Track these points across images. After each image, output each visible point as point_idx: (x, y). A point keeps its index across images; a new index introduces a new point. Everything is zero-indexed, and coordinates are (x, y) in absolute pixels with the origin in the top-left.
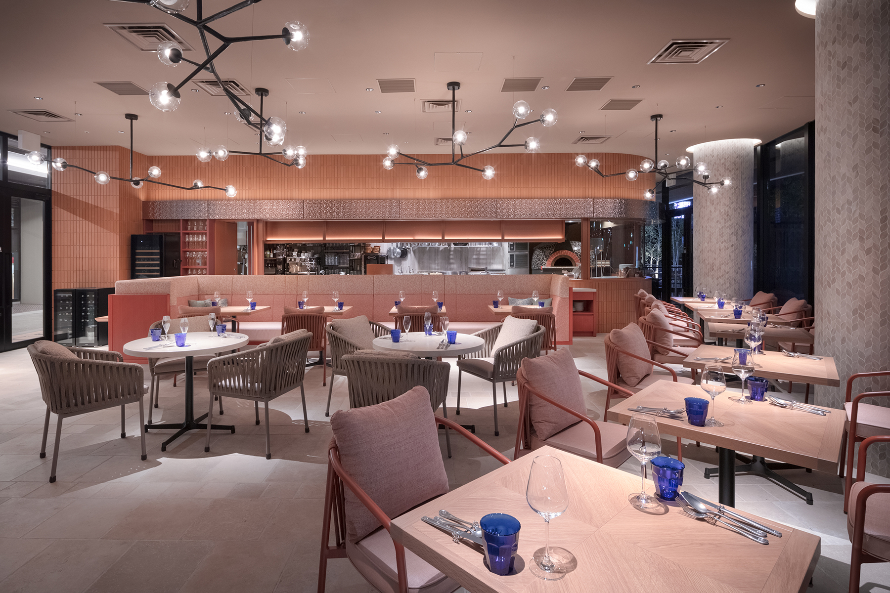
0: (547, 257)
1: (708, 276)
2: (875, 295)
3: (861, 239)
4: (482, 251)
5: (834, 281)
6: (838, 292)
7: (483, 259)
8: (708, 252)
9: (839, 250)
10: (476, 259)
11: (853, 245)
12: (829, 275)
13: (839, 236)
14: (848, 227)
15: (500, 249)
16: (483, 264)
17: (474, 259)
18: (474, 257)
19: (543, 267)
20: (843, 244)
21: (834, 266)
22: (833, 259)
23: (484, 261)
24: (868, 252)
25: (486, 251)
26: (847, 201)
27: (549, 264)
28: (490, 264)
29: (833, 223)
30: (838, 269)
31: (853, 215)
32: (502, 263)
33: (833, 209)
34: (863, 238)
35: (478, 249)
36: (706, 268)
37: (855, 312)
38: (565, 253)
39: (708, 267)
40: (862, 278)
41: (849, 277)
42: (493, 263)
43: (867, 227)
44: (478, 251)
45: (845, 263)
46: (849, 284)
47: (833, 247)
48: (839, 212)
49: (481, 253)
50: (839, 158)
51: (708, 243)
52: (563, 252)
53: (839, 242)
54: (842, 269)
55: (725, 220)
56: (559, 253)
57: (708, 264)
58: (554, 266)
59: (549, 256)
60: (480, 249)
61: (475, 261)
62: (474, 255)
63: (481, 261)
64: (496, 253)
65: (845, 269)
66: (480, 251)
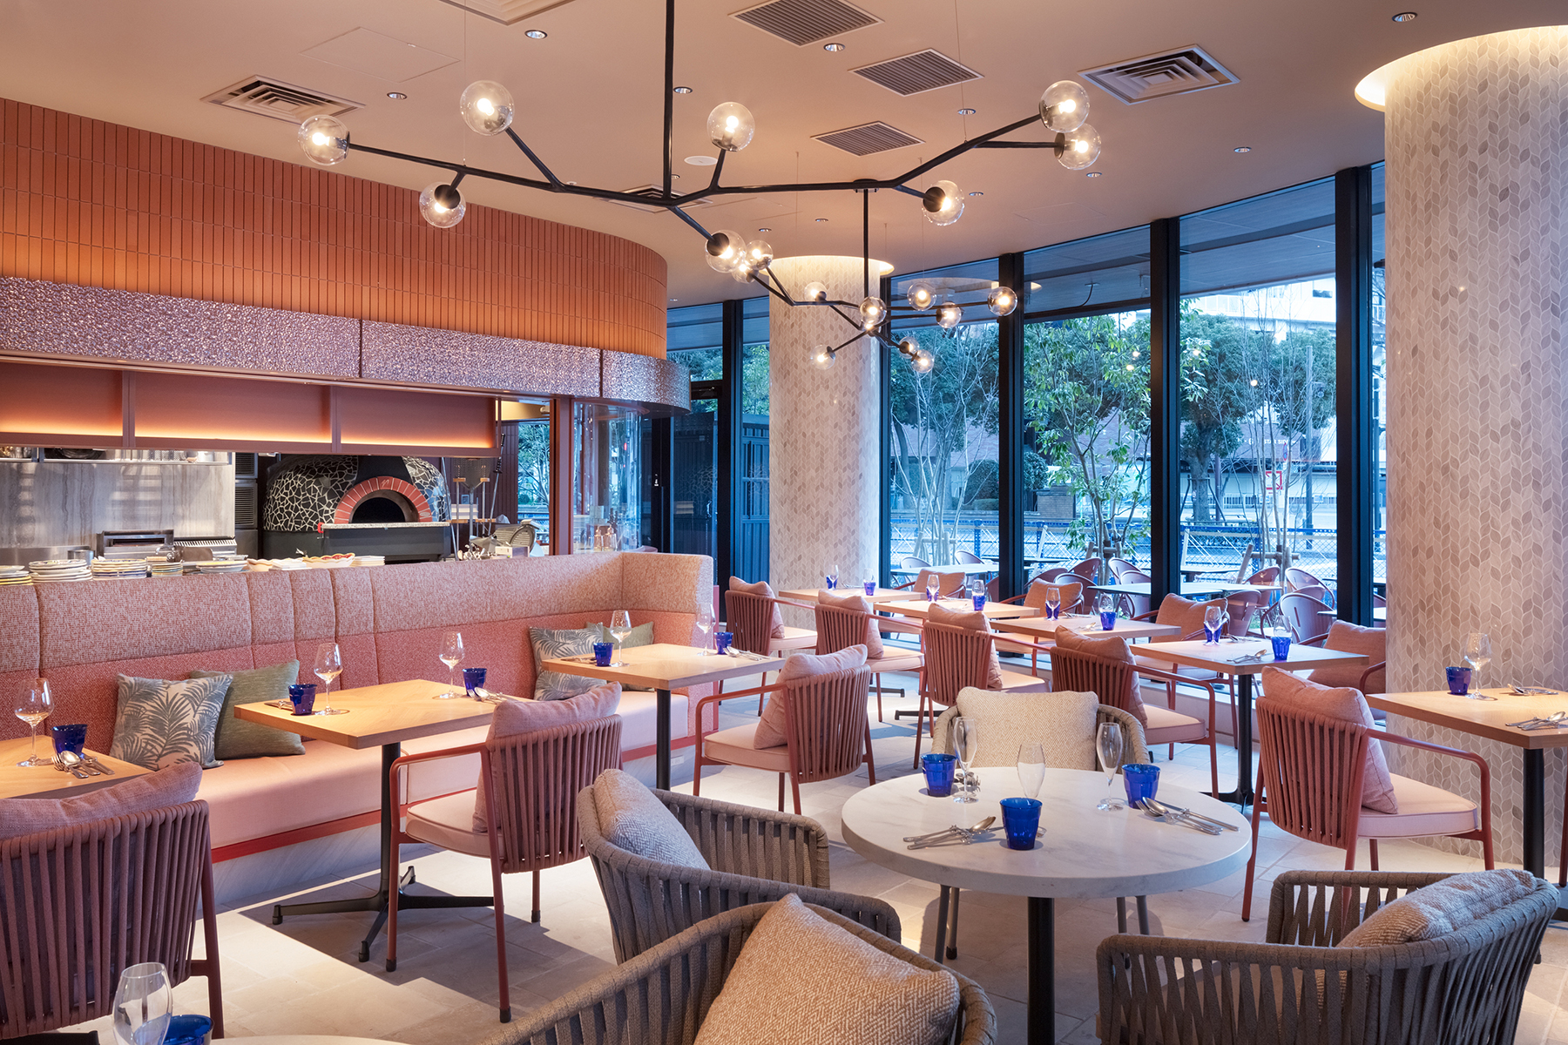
0: (337, 495)
1: (817, 540)
2: (1556, 577)
3: (1536, 485)
4: (146, 477)
5: (1486, 554)
6: (1495, 573)
7: (149, 503)
8: (817, 489)
9: (1497, 503)
10: (123, 502)
11: (1523, 494)
12: (1474, 546)
13: (1497, 479)
14: (1515, 464)
15: (209, 471)
16: (147, 519)
17: (114, 503)
18: (117, 496)
19: (326, 525)
20: (1506, 493)
21: (1485, 530)
22: (1485, 517)
23: (153, 512)
24: (1547, 506)
25: (161, 477)
26: (1512, 421)
27: (344, 516)
28: (174, 517)
29: (1484, 455)
30: (1496, 536)
31: (1523, 446)
32: (216, 516)
33: (1484, 432)
34: (1539, 484)
35: (133, 471)
36: (813, 524)
37: (1527, 606)
38: (388, 485)
39: (817, 520)
40: (1538, 549)
41: (1517, 549)
42: (183, 517)
43: (1544, 466)
44: (133, 477)
45: (1508, 525)
46: (1516, 560)
47: (1483, 497)
48: (1495, 437)
49: (142, 482)
50: (1495, 347)
51: (817, 470)
52: (384, 483)
53: (1496, 489)
54: (1504, 535)
55: (849, 422)
56: (374, 485)
57: (818, 514)
58: (353, 522)
59: (341, 494)
60: (140, 471)
61: (118, 510)
62: (114, 489)
63: (142, 511)
64: (196, 485)
65: (1509, 534)
66: (136, 477)
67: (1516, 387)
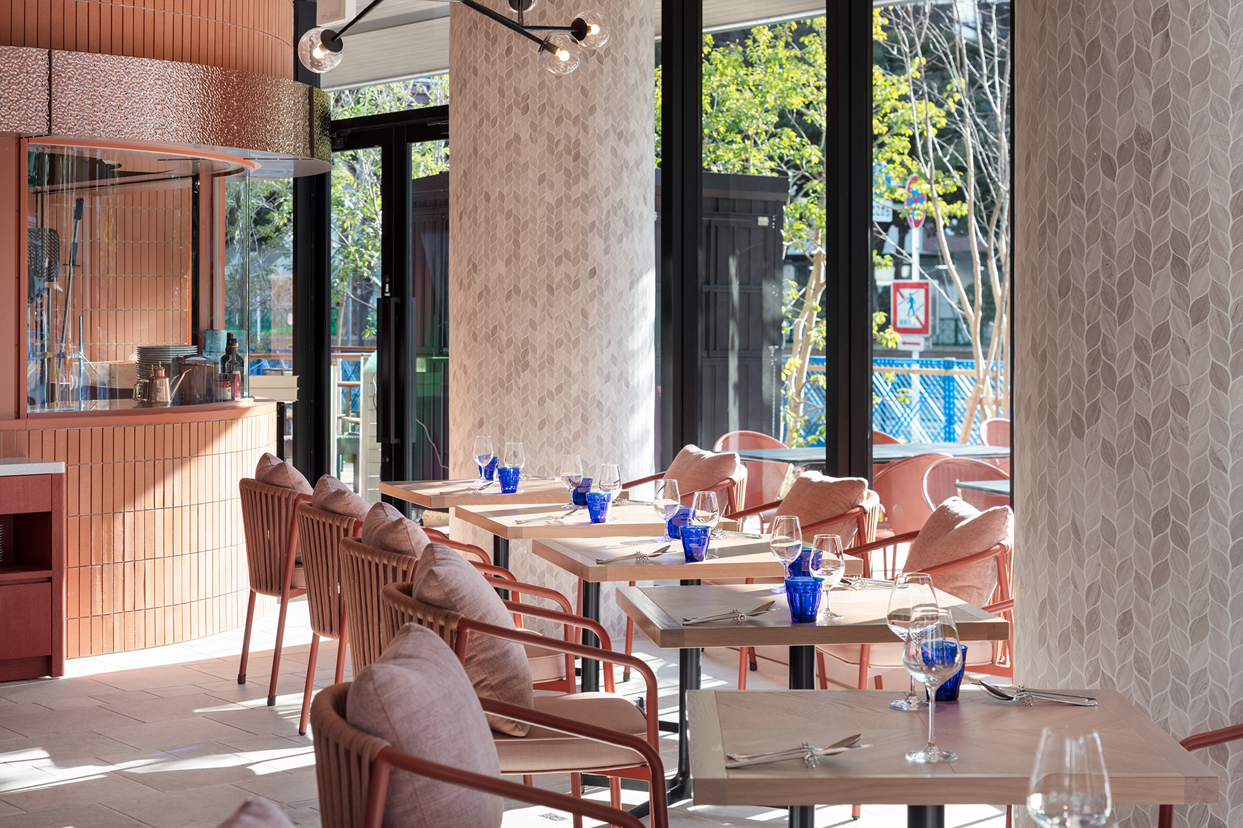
67: (1143, 62)
